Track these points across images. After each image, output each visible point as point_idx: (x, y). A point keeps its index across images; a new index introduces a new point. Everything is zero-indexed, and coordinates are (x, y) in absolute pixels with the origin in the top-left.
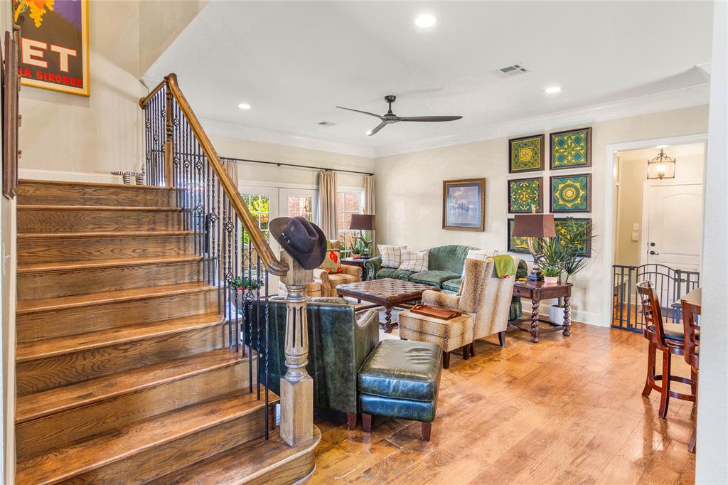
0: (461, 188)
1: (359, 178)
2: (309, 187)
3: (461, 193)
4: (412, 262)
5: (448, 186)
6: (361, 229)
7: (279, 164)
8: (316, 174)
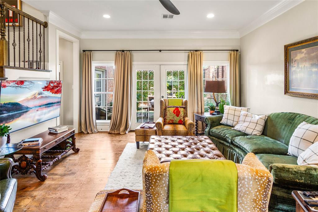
0: (303, 50)
1: (226, 55)
2: (183, 63)
3: (303, 55)
4: (246, 124)
5: (288, 50)
6: (214, 92)
7: (160, 51)
8: (187, 54)
